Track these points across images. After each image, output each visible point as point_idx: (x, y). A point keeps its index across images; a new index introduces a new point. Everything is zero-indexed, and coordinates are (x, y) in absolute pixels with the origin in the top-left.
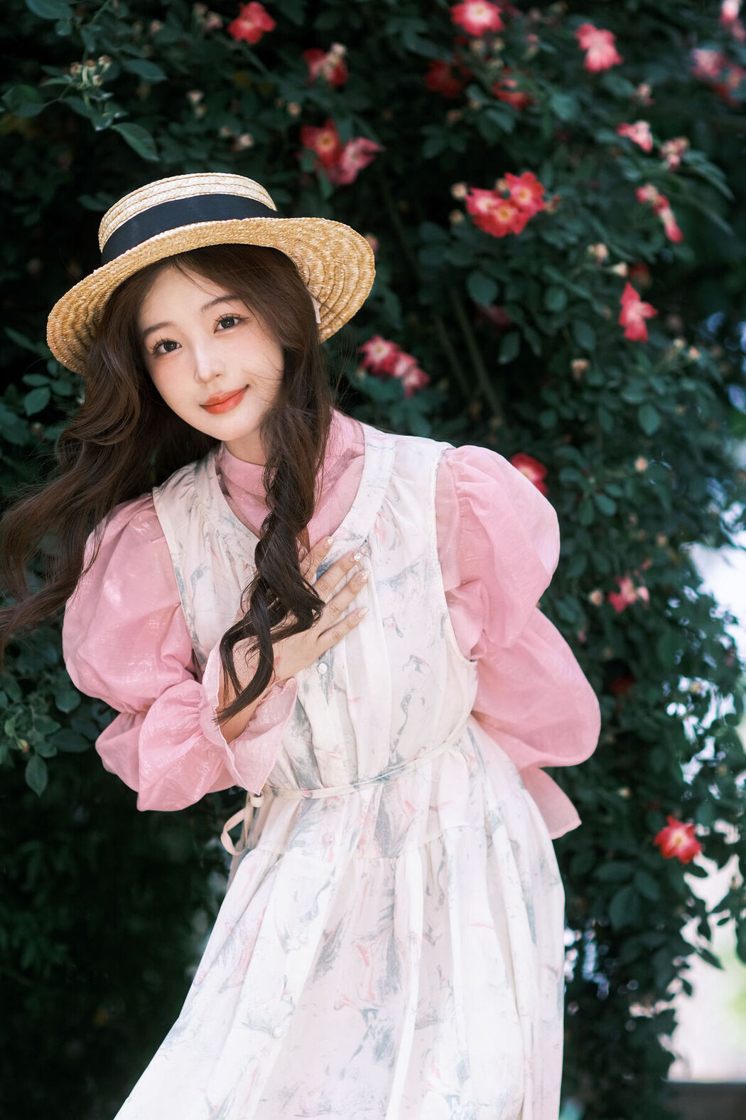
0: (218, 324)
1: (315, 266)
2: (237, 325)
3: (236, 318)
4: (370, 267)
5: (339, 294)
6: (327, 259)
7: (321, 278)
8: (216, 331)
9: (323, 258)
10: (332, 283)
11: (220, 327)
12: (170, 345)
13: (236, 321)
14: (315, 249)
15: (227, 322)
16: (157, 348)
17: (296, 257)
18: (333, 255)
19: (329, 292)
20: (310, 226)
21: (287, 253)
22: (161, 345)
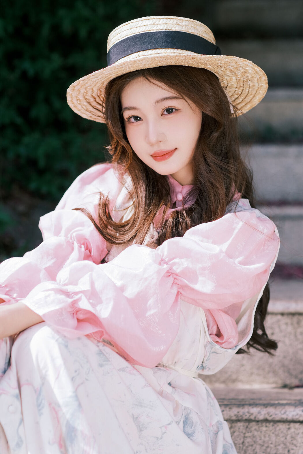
0: (164, 111)
1: (231, 79)
2: (175, 112)
3: (174, 109)
4: (265, 83)
5: (246, 95)
6: (239, 76)
7: (235, 85)
8: (162, 115)
9: (236, 75)
10: (242, 88)
11: (165, 113)
12: (137, 118)
13: (174, 110)
14: (231, 71)
15: (170, 110)
16: (129, 119)
17: (219, 74)
18: (243, 74)
19: (240, 93)
20: (227, 60)
21: (213, 71)
22: (132, 117)
